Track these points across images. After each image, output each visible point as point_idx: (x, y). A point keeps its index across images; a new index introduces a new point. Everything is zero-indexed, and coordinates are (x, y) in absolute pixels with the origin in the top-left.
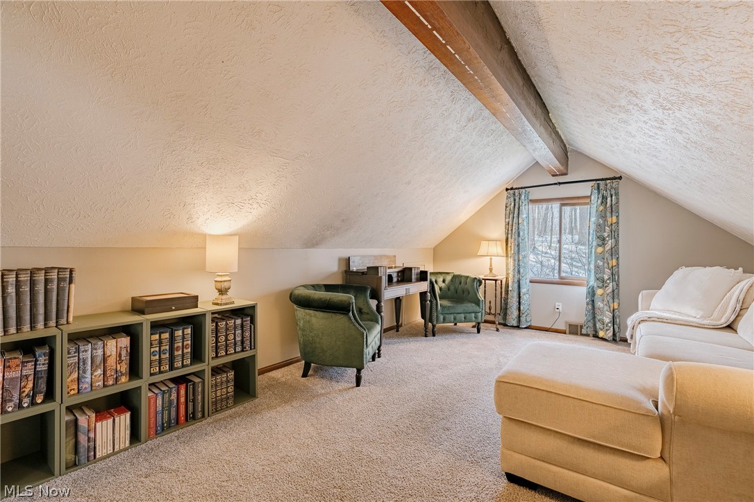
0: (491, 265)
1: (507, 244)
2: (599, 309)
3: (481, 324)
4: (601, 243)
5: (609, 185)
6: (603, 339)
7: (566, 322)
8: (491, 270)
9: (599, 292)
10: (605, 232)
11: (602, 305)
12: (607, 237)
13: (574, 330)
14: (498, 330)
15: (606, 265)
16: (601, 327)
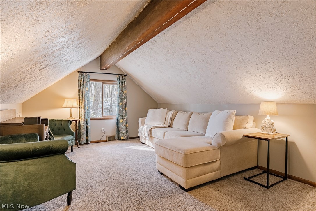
0: (71, 113)
1: (79, 101)
2: (121, 128)
3: (73, 146)
4: (121, 101)
5: (123, 78)
6: (123, 140)
7: (107, 136)
8: (71, 115)
9: (121, 121)
10: (122, 96)
11: (122, 126)
12: (124, 98)
13: (110, 139)
14: (79, 147)
15: (123, 110)
16: (122, 135)
